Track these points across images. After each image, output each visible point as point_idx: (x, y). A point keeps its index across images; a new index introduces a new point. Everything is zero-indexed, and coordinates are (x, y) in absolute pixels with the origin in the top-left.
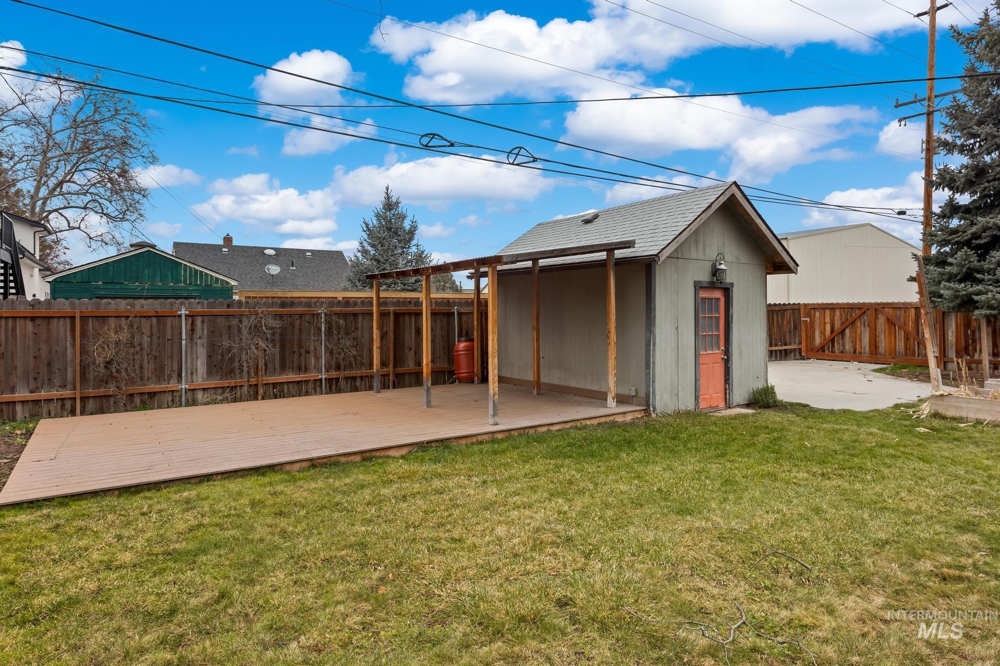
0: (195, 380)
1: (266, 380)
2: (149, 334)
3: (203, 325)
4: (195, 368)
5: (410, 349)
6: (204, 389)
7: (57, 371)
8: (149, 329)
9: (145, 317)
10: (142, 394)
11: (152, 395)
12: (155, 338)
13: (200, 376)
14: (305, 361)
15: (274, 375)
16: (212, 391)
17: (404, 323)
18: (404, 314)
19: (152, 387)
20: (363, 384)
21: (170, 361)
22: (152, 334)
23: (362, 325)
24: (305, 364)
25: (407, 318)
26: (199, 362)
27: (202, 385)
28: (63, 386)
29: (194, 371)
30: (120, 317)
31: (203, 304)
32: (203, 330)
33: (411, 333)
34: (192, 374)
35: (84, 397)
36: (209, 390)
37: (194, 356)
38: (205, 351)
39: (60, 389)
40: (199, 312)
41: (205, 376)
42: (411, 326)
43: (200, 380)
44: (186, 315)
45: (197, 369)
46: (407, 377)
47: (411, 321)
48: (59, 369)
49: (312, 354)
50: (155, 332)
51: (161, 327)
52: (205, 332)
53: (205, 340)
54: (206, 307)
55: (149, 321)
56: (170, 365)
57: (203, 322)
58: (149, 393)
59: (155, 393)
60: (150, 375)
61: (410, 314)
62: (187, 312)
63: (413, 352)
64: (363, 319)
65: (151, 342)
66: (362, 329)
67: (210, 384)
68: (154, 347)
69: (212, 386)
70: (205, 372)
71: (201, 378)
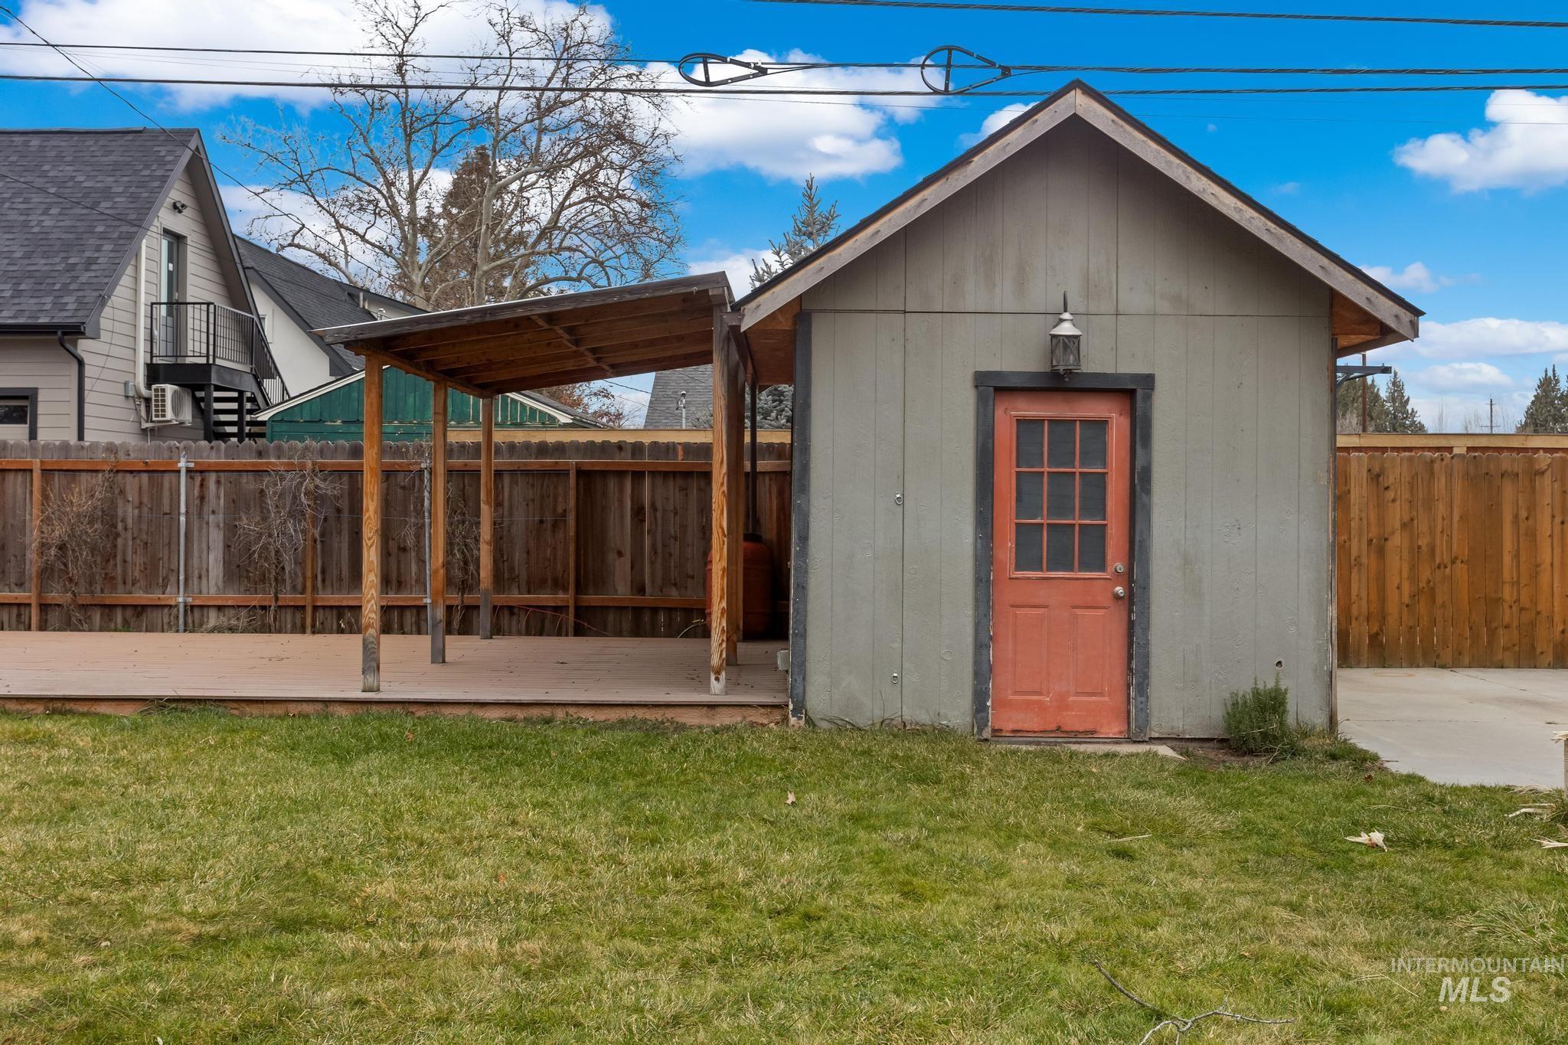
0: (205, 591)
1: (323, 599)
2: (136, 503)
3: (218, 488)
4: (205, 567)
5: (620, 554)
6: (220, 608)
7: (12, 558)
8: (137, 495)
9: (131, 472)
10: (124, 607)
11: (140, 610)
12: (145, 510)
13: (212, 582)
14: (399, 569)
15: (340, 591)
16: (232, 612)
17: (604, 494)
18: (604, 474)
19: (140, 597)
20: (514, 623)
21: (166, 552)
22: (141, 503)
23: (510, 497)
24: (399, 574)
25: (612, 484)
26: (212, 557)
27: (216, 599)
28: (20, 585)
29: (204, 572)
30: (97, 471)
31: (218, 450)
32: (218, 497)
33: (622, 517)
34: (200, 577)
35: (45, 605)
36: (226, 610)
37: (204, 546)
38: (222, 537)
39: (16, 589)
40: (210, 464)
41: (220, 584)
42: (621, 502)
43: (213, 590)
44: (189, 471)
45: (208, 571)
46: (611, 617)
47: (621, 491)
48: (16, 556)
49: (413, 554)
50: (145, 500)
51: (154, 491)
52: (222, 500)
53: (221, 517)
54: (223, 455)
55: (137, 479)
56: (166, 559)
57: (218, 482)
58: (135, 607)
59: (144, 607)
60: (137, 574)
61: (621, 474)
62: (192, 465)
63: (627, 559)
64: (514, 482)
65: (140, 517)
66: (511, 507)
67: (227, 599)
68: (144, 527)
69: (230, 603)
70: (221, 575)
71: (213, 586)
